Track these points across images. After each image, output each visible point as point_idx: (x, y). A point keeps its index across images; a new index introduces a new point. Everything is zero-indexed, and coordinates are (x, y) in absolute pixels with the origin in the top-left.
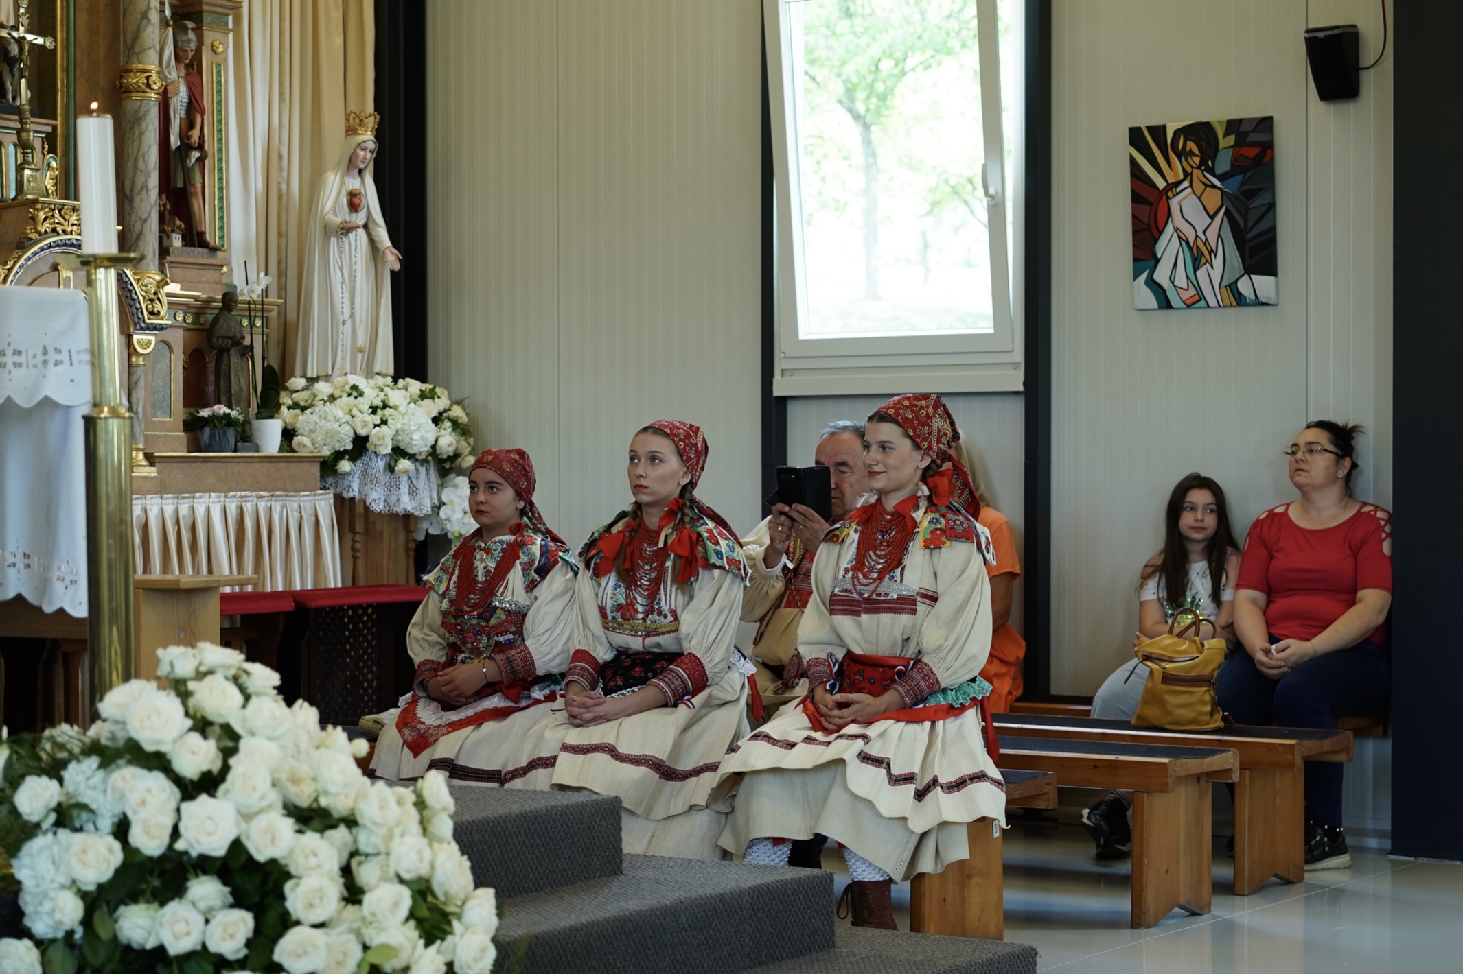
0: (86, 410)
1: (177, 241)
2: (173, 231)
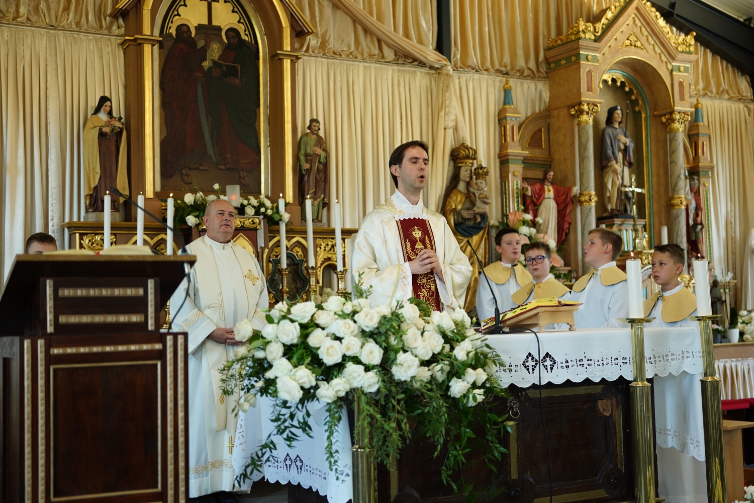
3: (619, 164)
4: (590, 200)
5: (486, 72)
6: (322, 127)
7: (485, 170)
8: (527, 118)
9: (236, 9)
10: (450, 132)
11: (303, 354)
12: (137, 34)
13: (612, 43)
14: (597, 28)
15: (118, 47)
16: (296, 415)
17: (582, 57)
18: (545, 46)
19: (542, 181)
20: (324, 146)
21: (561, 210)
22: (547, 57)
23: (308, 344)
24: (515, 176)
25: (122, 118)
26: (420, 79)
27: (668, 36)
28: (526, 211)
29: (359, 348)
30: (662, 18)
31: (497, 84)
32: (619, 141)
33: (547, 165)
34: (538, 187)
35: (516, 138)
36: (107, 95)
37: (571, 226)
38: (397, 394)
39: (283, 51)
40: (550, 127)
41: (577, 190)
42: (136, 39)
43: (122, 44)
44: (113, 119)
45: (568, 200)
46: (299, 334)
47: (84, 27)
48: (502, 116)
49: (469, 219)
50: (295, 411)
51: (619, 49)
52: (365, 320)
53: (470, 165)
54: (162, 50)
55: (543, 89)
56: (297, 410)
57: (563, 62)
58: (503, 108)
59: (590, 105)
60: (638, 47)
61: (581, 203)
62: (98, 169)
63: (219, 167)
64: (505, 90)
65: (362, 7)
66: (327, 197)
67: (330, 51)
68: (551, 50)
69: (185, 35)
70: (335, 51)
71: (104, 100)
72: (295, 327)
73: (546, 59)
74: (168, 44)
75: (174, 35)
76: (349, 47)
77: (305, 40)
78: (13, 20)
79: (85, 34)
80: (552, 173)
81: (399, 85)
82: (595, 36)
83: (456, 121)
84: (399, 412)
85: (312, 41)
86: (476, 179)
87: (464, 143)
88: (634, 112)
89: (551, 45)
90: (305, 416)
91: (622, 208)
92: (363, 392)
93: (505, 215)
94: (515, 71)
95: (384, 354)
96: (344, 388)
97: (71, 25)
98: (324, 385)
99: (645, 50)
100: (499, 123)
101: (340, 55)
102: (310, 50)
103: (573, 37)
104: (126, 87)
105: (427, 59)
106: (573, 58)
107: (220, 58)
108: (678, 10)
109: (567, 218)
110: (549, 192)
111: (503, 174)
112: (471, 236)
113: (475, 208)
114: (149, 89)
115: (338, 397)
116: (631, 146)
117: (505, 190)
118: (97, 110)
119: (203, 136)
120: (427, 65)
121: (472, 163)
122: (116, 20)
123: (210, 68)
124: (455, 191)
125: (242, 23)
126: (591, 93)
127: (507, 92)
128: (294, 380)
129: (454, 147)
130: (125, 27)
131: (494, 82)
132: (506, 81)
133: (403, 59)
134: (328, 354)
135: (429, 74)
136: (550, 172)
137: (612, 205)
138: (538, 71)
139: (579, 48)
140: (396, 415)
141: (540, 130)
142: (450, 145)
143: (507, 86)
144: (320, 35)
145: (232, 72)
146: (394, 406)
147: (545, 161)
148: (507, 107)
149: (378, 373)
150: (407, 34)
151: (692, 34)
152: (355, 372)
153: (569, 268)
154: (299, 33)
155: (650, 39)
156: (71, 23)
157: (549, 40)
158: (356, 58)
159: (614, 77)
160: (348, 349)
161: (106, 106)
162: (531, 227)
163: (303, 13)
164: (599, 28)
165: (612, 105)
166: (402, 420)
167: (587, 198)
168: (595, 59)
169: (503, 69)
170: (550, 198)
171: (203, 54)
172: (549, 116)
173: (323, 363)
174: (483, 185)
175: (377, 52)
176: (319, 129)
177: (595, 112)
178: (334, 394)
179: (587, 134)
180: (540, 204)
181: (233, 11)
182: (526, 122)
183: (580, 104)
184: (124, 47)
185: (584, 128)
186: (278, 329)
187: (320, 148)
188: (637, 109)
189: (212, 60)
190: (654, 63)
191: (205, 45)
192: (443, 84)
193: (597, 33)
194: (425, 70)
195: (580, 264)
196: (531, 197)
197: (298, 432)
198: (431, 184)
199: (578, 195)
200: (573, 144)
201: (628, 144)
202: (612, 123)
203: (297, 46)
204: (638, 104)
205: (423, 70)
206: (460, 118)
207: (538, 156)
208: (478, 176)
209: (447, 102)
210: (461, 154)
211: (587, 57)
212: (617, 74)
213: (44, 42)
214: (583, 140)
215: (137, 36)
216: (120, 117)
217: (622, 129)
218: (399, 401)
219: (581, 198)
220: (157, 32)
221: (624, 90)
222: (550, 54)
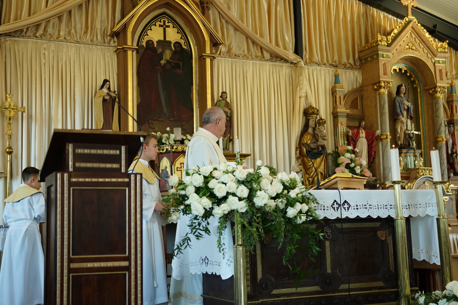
0: (437, 217)
1: (452, 175)
2: (451, 172)
3: (404, 118)
4: (387, 138)
5: (324, 65)
6: (228, 96)
7: (324, 121)
8: (349, 92)
9: (179, 32)
10: (303, 99)
11: (205, 192)
12: (124, 45)
13: (398, 47)
14: (388, 39)
15: (114, 53)
16: (202, 223)
17: (380, 55)
18: (359, 51)
19: (358, 128)
20: (230, 107)
21: (370, 144)
22: (360, 57)
23: (208, 186)
24: (342, 125)
25: (115, 92)
26: (285, 70)
27: (432, 43)
28: (349, 144)
29: (235, 188)
30: (428, 33)
31: (331, 72)
32: (404, 104)
33: (361, 118)
34: (355, 131)
35: (343, 103)
36: (108, 78)
37: (376, 153)
38: (257, 214)
39: (206, 53)
40: (363, 96)
41: (379, 132)
42: (123, 48)
43: (116, 51)
44: (111, 92)
45: (374, 138)
46: (203, 181)
47: (95, 42)
48: (334, 90)
49: (314, 149)
50: (201, 222)
51: (402, 51)
52: (239, 175)
53: (315, 118)
54: (138, 54)
55: (358, 75)
56: (202, 221)
57: (369, 59)
58: (334, 86)
59: (385, 83)
60: (413, 49)
61: (381, 140)
62: (102, 119)
63: (170, 119)
64: (335, 76)
65: (251, 29)
66: (232, 136)
67: (233, 54)
68: (362, 52)
69: (151, 46)
70: (236, 54)
71: (105, 81)
72: (201, 177)
73: (359, 58)
74: (141, 51)
75: (145, 46)
76: (244, 52)
77: (219, 48)
78: (57, 39)
79: (96, 46)
80: (364, 123)
81: (273, 73)
82: (387, 43)
83: (306, 93)
84: (258, 223)
85: (223, 48)
86: (319, 126)
87: (311, 106)
88: (413, 88)
89: (362, 49)
90: (207, 225)
91: (407, 143)
92: (238, 212)
93: (336, 147)
94: (341, 65)
95: (249, 193)
96: (227, 209)
97: (88, 41)
98: (217, 208)
99: (418, 51)
100: (332, 94)
101: (239, 56)
102: (222, 54)
103: (375, 44)
104: (118, 75)
105: (289, 58)
106: (375, 57)
107: (170, 59)
108: (438, 29)
109: (373, 149)
110: (363, 134)
111: (335, 123)
112: (316, 158)
113: (318, 143)
114: (131, 75)
115: (224, 214)
116: (412, 107)
117: (337, 133)
118: (102, 87)
119: (161, 102)
120: (289, 62)
121: (316, 117)
122: (112, 38)
123: (165, 64)
124: (306, 133)
125: (183, 39)
126: (386, 76)
127: (336, 77)
128: (200, 204)
129: (305, 108)
130: (118, 42)
131: (329, 71)
132: (336, 70)
133: (275, 58)
134: (219, 191)
135: (291, 66)
136: (362, 122)
137: (401, 142)
138: (355, 65)
139: (378, 50)
140: (256, 224)
141: (357, 99)
142: (303, 106)
143: (336, 73)
144: (227, 46)
145: (177, 66)
146: (255, 220)
147: (360, 116)
148: (337, 85)
149: (246, 202)
150: (277, 44)
151: (446, 42)
152: (233, 201)
153: (375, 178)
154: (215, 44)
155: (421, 45)
156: (88, 39)
157: (361, 47)
158: (248, 58)
159: (400, 68)
160: (230, 189)
161: (107, 85)
162: (352, 154)
163: (218, 33)
164: (390, 39)
165: (399, 83)
166: (260, 228)
167: (385, 137)
168: (388, 57)
169: (334, 64)
170: (363, 137)
171: (161, 56)
172: (362, 90)
173: (216, 196)
174: (323, 129)
175: (260, 54)
176: (227, 97)
177: (389, 87)
178: (222, 212)
179: (384, 100)
180: (357, 141)
181: (178, 33)
182: (348, 94)
183: (379, 82)
184: (117, 53)
185: (382, 96)
186: (192, 178)
187: (227, 108)
188: (415, 86)
189: (166, 60)
190: (424, 59)
191: (162, 51)
192: (299, 72)
193: (389, 41)
194: (288, 64)
195: (382, 176)
196: (352, 136)
197: (203, 233)
198: (292, 129)
199: (380, 135)
200: (376, 106)
201: (409, 106)
202: (400, 94)
203: (214, 51)
204: (415, 83)
205: (287, 64)
206: (309, 91)
207: (356, 113)
208: (320, 124)
209: (301, 82)
210: (309, 112)
211: (383, 55)
212: (402, 66)
213: (73, 51)
214: (382, 103)
215: (124, 46)
216: (115, 91)
217: (406, 97)
218: (258, 218)
219: (381, 137)
220: (135, 44)
221: (407, 75)
222: (362, 54)
